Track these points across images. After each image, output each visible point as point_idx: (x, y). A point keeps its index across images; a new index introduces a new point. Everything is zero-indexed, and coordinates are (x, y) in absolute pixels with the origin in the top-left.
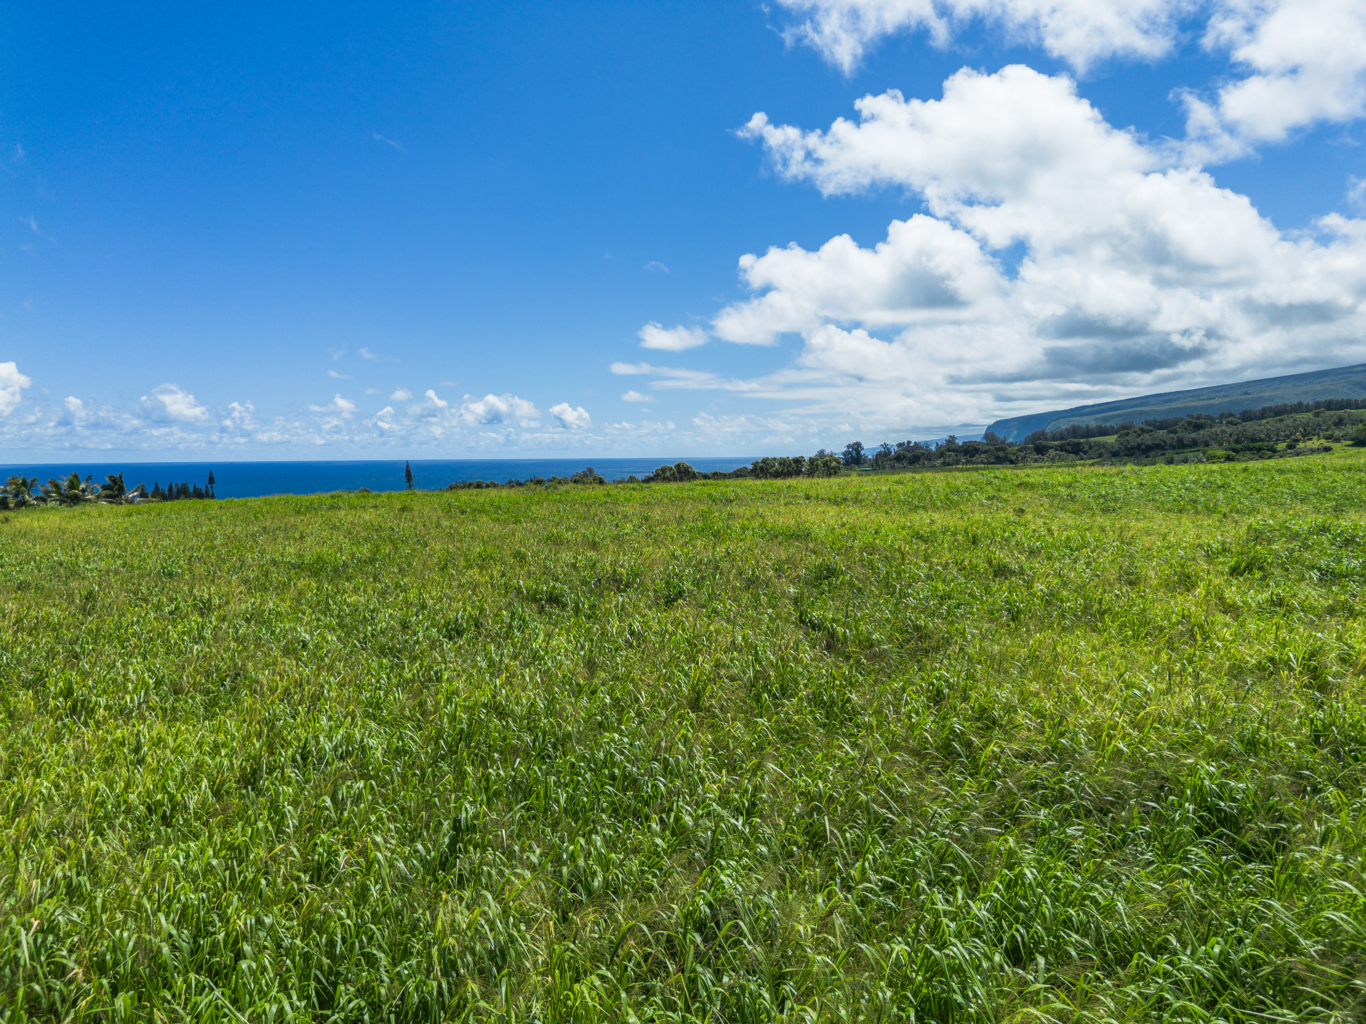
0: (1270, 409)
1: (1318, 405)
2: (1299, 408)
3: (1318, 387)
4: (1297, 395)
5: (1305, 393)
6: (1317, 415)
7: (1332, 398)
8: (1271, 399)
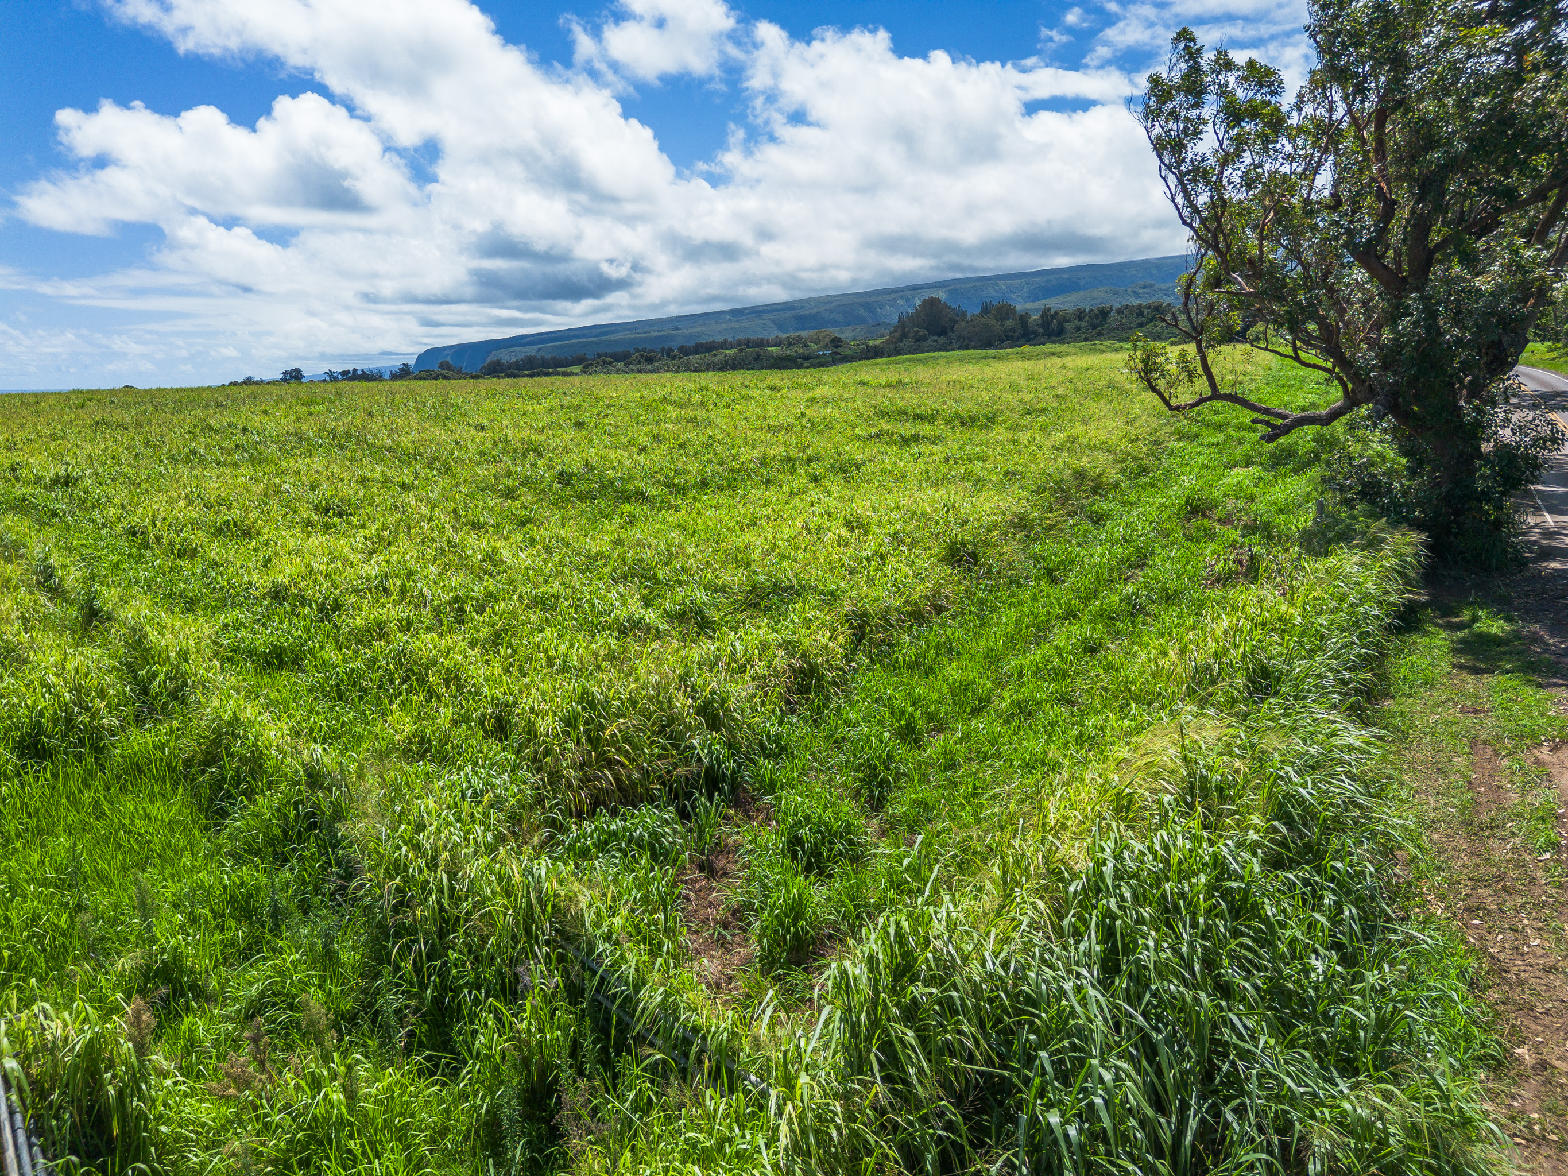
0: (702, 345)
1: (739, 343)
2: (724, 345)
3: (737, 326)
4: (720, 333)
5: (726, 330)
6: (741, 351)
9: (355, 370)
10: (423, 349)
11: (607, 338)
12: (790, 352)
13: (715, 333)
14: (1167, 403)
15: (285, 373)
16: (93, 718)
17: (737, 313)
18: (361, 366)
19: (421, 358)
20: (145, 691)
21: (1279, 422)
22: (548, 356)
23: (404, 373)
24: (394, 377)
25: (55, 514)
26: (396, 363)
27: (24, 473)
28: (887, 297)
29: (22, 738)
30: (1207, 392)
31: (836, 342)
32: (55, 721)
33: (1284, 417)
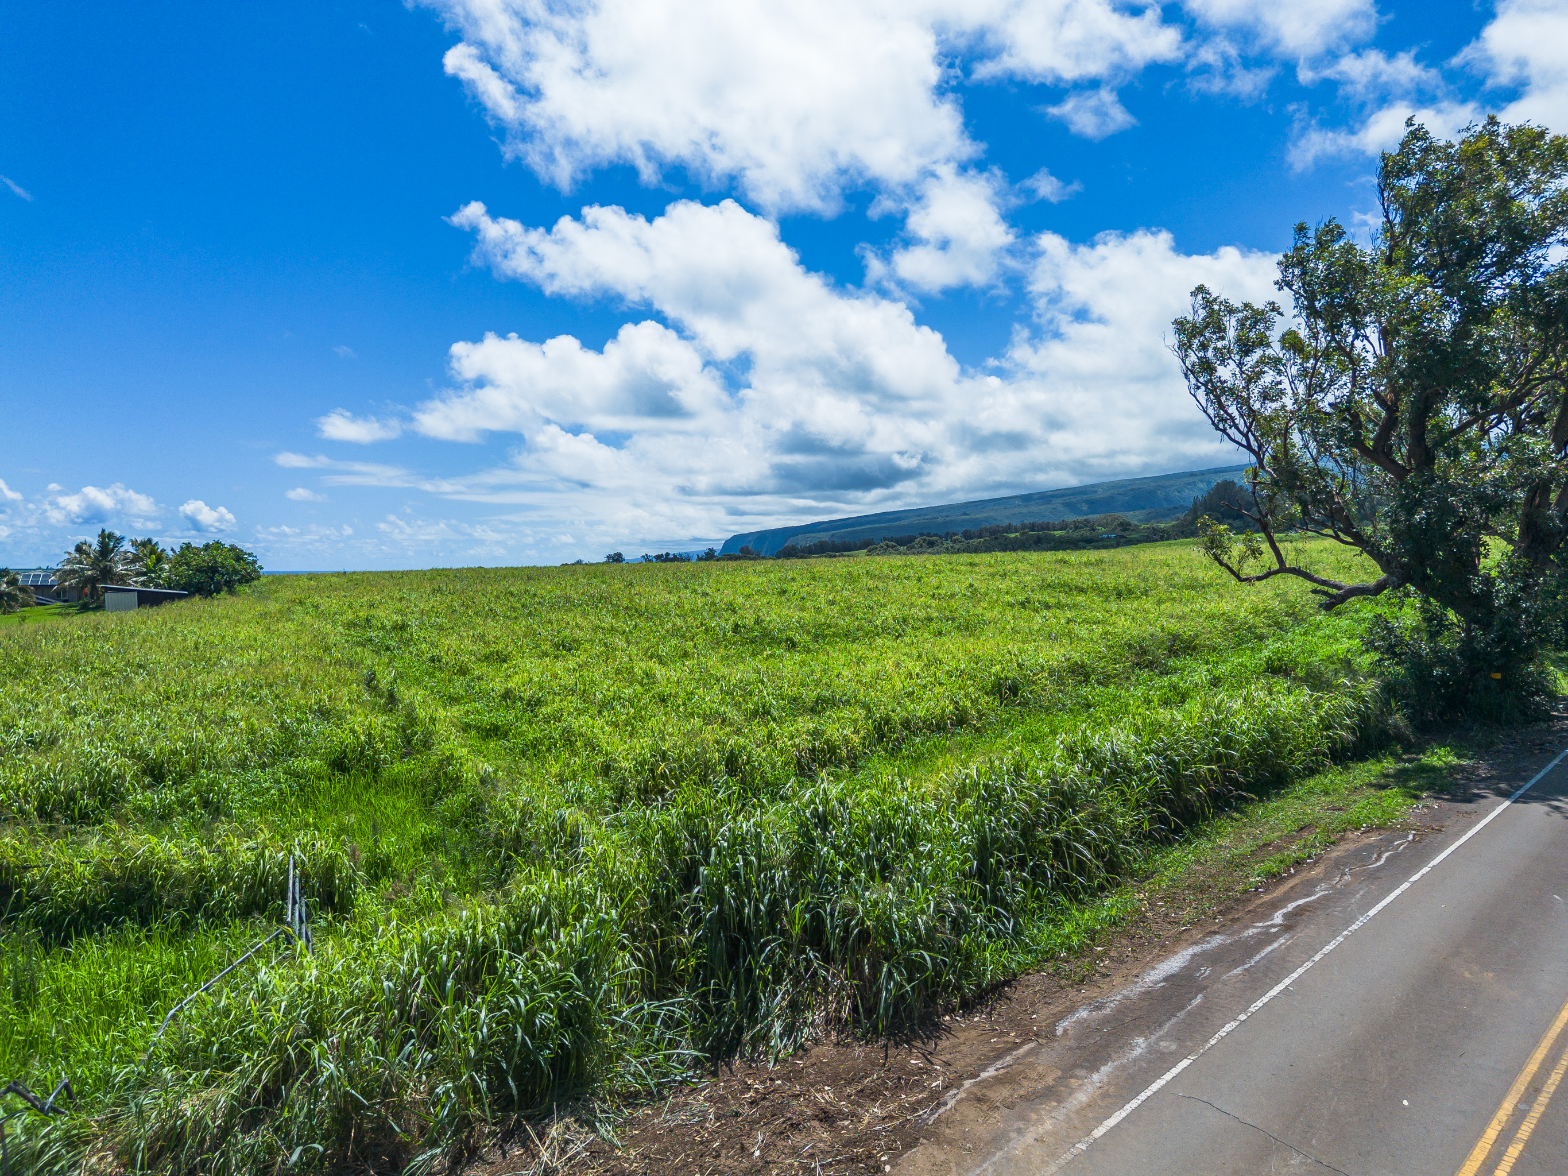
0: (986, 530)
1: (1024, 527)
2: (1009, 529)
3: (1025, 510)
4: (1008, 517)
5: (1014, 515)
6: (1023, 534)
7: (1036, 520)
8: (986, 520)
9: (667, 554)
10: (729, 536)
11: (896, 523)
12: (1076, 535)
13: (1002, 518)
14: (1237, 576)
15: (609, 557)
16: (375, 753)
17: (1027, 499)
18: (672, 551)
19: (728, 543)
20: (409, 742)
21: (1335, 591)
22: (838, 541)
23: (709, 556)
24: (700, 559)
25: (388, 649)
26: (702, 548)
27: (374, 622)
28: (1186, 480)
29: (335, 760)
30: (1276, 567)
31: (1125, 526)
32: (353, 751)
33: (1338, 587)
